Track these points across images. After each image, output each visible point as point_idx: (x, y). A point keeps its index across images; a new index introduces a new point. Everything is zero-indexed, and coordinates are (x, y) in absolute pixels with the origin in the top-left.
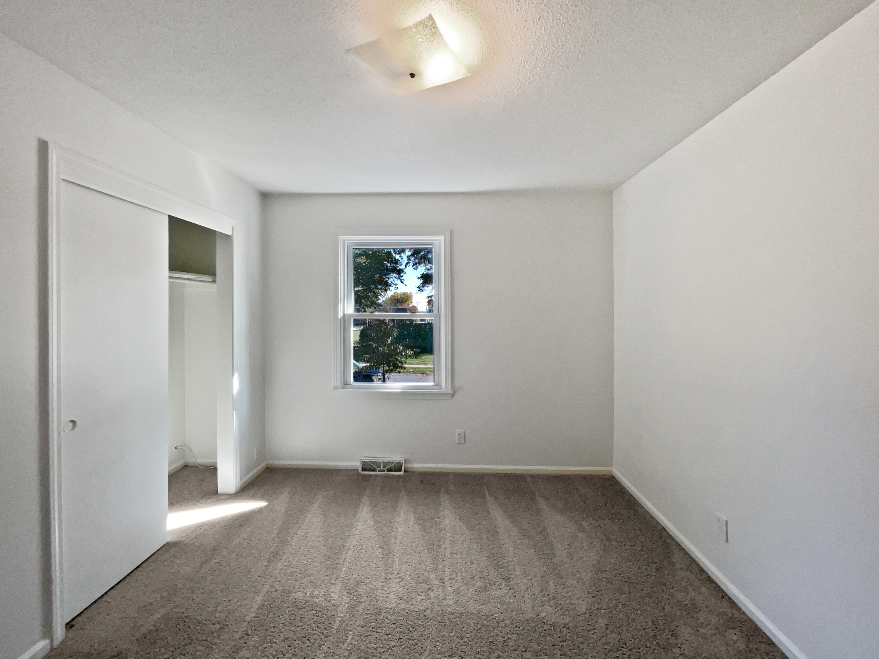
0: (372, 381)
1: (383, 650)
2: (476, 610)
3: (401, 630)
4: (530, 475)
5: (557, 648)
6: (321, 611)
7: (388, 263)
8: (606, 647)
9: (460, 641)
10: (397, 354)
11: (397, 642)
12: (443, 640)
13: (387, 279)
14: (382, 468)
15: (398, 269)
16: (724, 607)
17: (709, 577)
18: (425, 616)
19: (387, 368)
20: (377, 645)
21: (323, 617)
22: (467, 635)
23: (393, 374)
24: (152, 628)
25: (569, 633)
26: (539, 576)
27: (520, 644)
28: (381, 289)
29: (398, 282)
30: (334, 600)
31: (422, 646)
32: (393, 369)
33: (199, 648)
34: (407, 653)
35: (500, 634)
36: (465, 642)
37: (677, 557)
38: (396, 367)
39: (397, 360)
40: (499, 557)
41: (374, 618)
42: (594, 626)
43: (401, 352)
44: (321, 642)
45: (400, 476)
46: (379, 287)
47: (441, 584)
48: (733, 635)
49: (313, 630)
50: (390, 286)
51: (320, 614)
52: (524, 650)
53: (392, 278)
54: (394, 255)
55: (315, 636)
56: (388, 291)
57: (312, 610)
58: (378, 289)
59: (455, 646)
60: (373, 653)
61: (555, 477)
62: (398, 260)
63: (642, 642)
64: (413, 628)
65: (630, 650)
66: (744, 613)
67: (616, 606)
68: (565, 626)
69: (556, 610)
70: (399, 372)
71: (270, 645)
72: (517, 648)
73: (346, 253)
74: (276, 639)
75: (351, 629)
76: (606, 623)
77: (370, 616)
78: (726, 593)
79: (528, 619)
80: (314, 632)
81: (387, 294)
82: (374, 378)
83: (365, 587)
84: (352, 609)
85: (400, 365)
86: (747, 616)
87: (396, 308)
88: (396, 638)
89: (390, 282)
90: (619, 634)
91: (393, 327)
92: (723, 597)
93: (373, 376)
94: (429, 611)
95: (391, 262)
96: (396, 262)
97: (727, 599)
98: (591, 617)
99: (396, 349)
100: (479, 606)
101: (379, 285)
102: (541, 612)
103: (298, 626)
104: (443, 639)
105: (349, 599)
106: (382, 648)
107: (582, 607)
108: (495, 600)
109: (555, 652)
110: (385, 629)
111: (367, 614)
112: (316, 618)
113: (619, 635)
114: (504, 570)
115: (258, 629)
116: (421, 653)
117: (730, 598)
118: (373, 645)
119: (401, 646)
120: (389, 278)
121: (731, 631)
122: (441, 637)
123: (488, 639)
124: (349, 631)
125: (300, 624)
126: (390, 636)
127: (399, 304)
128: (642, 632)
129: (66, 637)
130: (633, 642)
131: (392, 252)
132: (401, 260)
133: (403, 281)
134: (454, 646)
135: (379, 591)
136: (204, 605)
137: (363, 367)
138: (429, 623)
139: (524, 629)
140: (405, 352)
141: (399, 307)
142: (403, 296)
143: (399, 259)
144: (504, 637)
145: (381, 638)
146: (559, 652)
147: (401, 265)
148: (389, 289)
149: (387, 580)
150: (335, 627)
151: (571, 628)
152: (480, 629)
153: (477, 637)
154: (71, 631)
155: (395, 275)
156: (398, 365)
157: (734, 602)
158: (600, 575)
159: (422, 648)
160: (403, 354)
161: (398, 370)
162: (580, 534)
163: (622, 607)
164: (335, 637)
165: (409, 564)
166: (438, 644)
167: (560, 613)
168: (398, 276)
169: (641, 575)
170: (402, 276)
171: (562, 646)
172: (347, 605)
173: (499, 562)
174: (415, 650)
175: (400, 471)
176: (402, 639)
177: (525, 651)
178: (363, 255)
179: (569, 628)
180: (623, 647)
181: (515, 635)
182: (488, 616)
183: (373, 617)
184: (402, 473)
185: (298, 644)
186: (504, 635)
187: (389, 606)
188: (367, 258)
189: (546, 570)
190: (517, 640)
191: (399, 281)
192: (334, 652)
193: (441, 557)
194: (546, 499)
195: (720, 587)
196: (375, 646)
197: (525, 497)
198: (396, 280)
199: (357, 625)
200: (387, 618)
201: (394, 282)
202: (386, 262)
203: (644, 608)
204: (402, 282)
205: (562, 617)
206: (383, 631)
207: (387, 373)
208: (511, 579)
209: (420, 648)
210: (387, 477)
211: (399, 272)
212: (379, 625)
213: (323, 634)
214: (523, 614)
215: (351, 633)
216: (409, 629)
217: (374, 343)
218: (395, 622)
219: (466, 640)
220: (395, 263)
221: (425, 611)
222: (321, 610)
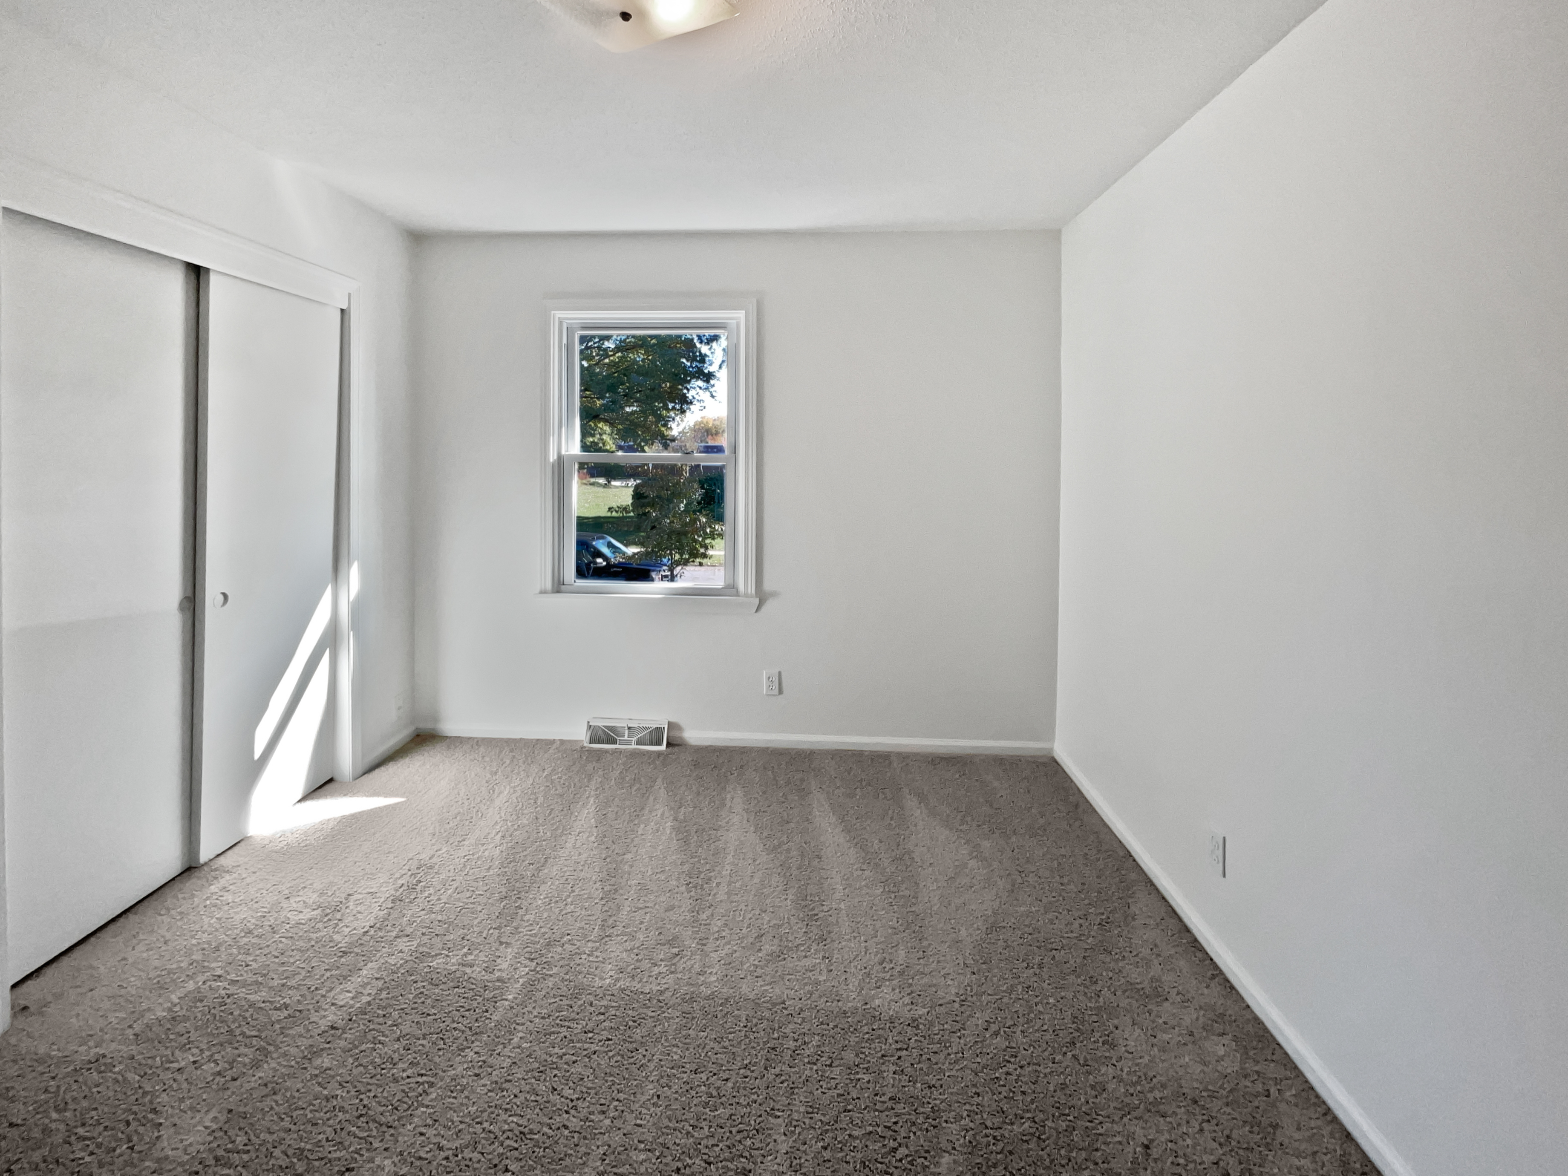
0: (652, 580)
1: (574, 1058)
2: (754, 993)
3: (612, 1025)
4: (899, 754)
5: (889, 1061)
6: (473, 989)
7: (688, 361)
8: (979, 1060)
9: (716, 1045)
10: (696, 531)
11: (602, 1046)
12: (685, 1044)
13: (685, 391)
14: (626, 738)
15: (706, 371)
16: (1213, 994)
17: (1196, 940)
18: (659, 1001)
19: (677, 557)
20: (564, 1050)
21: (476, 1000)
22: (731, 1036)
23: (688, 568)
24: (165, 1014)
25: (916, 1035)
26: (881, 936)
27: (822, 1052)
28: (674, 408)
29: (705, 395)
30: (500, 970)
31: (645, 1053)
32: (689, 559)
33: (243, 1050)
34: (617, 1064)
35: (792, 1034)
36: (725, 1048)
37: (1141, 905)
38: (694, 554)
39: (696, 541)
40: (814, 902)
41: (568, 1002)
42: (963, 1024)
43: (703, 528)
44: (465, 1043)
45: (659, 754)
46: (670, 406)
47: (700, 947)
48: (1218, 1047)
49: (454, 1021)
50: (691, 403)
51: (472, 993)
52: (828, 1063)
53: (694, 388)
54: (698, 345)
55: (455, 1033)
56: (688, 413)
57: (458, 987)
58: (668, 410)
59: (706, 1055)
60: (555, 1063)
61: (946, 759)
62: (706, 355)
63: (1046, 1053)
64: (634, 1021)
65: (1021, 1067)
66: (1248, 1006)
67: (1011, 990)
68: (914, 1023)
69: (901, 996)
70: (701, 564)
71: (372, 1046)
72: (817, 1060)
73: (565, 341)
74: (383, 1036)
75: (522, 1021)
76: (988, 1019)
77: (561, 1000)
78: (1221, 970)
79: (847, 1009)
80: (455, 1025)
81: (685, 419)
82: (653, 575)
83: (559, 949)
84: (530, 987)
85: (702, 550)
86: (1252, 1012)
87: (703, 444)
88: (601, 1038)
89: (691, 398)
90: (1008, 1037)
91: (690, 481)
92: (1213, 977)
93: (654, 571)
94: (668, 994)
95: (693, 359)
96: (703, 359)
97: (1222, 981)
98: (963, 1009)
99: (694, 521)
100: (761, 986)
101: (671, 402)
102: (873, 998)
103: (428, 1015)
104: (687, 1041)
105: (527, 969)
106: (573, 1054)
107: (951, 990)
108: (793, 977)
109: (884, 1068)
110: (584, 1023)
111: (554, 996)
112: (463, 1000)
113: (1006, 1039)
114: (818, 923)
115: (354, 1018)
116: (642, 1066)
117: (1227, 980)
118: (556, 1050)
119: (606, 1052)
120: (688, 390)
121: (1215, 1038)
122: (682, 1039)
123: (765, 1043)
124: (518, 1024)
125: (433, 1011)
126: (590, 1035)
127: (710, 437)
128: (1048, 1037)
129: (12, 1025)
130: (1030, 1052)
131: (695, 341)
132: (711, 356)
133: (714, 394)
134: (703, 1055)
135: (584, 957)
136: (265, 975)
137: (634, 554)
138: (666, 1014)
139: (836, 1026)
140: (710, 527)
141: (711, 443)
142: (717, 423)
143: (708, 353)
144: (797, 1041)
145: (573, 1038)
146: (893, 1068)
147: (710, 365)
148: (690, 409)
149: (604, 938)
150: (494, 1017)
151: (921, 1026)
152: (756, 1025)
153: (747, 1040)
154: (21, 1018)
155: (700, 383)
156: (698, 550)
157: (1232, 987)
158: (993, 936)
159: (644, 1056)
160: (708, 530)
161: (698, 560)
162: (972, 863)
163: (1023, 990)
164: (492, 1035)
165: (648, 910)
166: (675, 1050)
167: (907, 1000)
168: (705, 384)
169: (1069, 935)
170: (713, 386)
171: (899, 1058)
172: (521, 980)
173: (813, 909)
174: (632, 1060)
175: (659, 743)
176: (611, 1040)
177: (830, 1066)
178: (641, 347)
179: (917, 1028)
180: (1009, 1062)
181: (817, 1037)
182: (775, 1005)
183: (566, 1002)
184: (663, 747)
185: (423, 1045)
186: (796, 1038)
187: (598, 983)
188: (647, 353)
189: (896, 925)
190: (819, 1046)
191: (708, 394)
192: (484, 1062)
193: (707, 898)
194: (922, 798)
195: (1211, 959)
196: (561, 1052)
197: (883, 793)
198: (701, 392)
199: (536, 1014)
200: (591, 1004)
201: (697, 397)
202: (684, 360)
203: (1063, 994)
204: (713, 396)
205: (908, 1008)
206: (580, 1027)
207: (678, 565)
208: (829, 940)
209: (640, 1056)
210: (634, 754)
211: (708, 377)
212: (573, 1015)
213: (470, 1028)
214: (838, 1001)
215: (520, 1028)
216: (627, 1023)
217: (654, 511)
218: (602, 1010)
219: (727, 1043)
220: (700, 362)
221: (662, 992)
222: (474, 986)
